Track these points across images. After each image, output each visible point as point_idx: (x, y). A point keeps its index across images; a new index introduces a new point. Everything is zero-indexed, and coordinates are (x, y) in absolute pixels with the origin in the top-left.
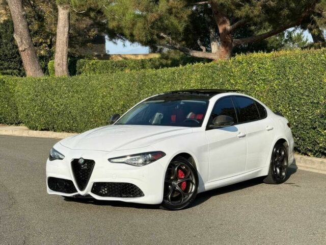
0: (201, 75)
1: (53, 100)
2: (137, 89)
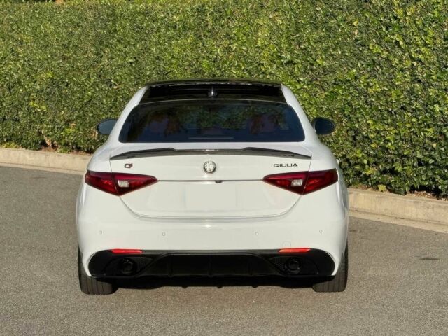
0: (289, 20)
2: (93, 45)
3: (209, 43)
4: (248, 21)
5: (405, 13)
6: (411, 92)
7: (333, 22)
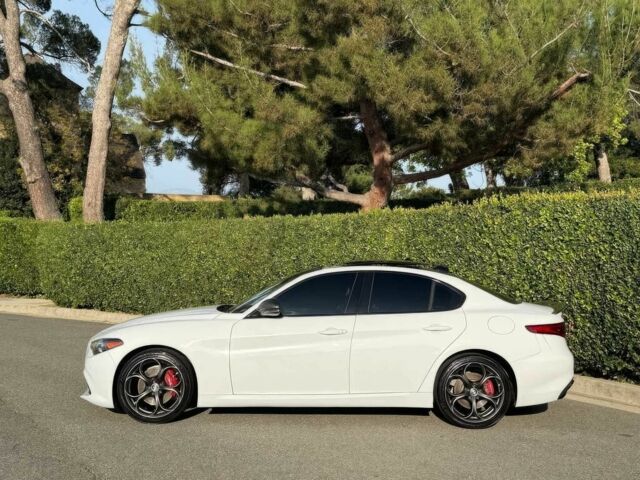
0: (408, 229)
1: (105, 260)
2: (268, 247)
3: (350, 245)
4: (378, 230)
5: (494, 223)
6: (498, 281)
7: (440, 230)
